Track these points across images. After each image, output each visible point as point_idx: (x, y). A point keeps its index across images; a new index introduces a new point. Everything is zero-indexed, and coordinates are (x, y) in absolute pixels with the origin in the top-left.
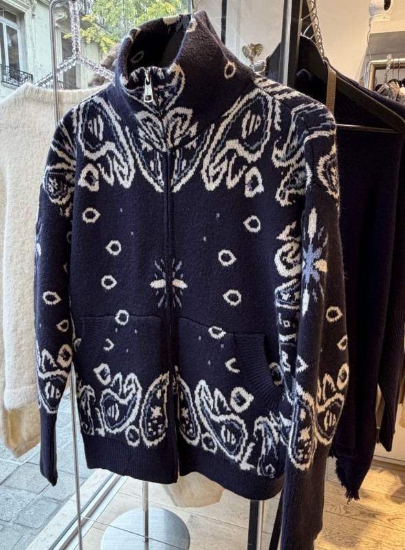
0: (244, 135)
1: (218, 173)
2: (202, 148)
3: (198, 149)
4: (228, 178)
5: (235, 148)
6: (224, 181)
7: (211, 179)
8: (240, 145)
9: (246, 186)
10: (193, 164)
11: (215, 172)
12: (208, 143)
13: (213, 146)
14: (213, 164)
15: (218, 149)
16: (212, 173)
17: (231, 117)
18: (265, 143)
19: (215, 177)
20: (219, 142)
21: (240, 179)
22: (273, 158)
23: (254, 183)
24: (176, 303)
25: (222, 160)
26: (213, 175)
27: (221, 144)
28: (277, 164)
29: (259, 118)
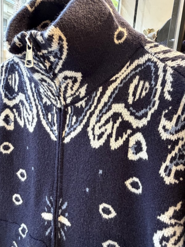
0: (130, 100)
1: (103, 133)
2: (90, 108)
3: (86, 109)
4: (112, 140)
5: (120, 111)
6: (108, 142)
7: (96, 137)
8: (126, 110)
9: (130, 149)
10: (81, 121)
11: (100, 132)
12: (95, 104)
13: (100, 107)
14: (99, 124)
15: (104, 111)
16: (98, 132)
17: (118, 81)
18: (152, 111)
19: (100, 137)
20: (106, 104)
21: (124, 142)
22: (160, 129)
23: (138, 148)
24: (61, 235)
25: (107, 122)
26: (98, 134)
27: (108, 107)
28: (164, 136)
29: (147, 84)
